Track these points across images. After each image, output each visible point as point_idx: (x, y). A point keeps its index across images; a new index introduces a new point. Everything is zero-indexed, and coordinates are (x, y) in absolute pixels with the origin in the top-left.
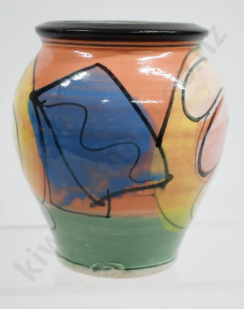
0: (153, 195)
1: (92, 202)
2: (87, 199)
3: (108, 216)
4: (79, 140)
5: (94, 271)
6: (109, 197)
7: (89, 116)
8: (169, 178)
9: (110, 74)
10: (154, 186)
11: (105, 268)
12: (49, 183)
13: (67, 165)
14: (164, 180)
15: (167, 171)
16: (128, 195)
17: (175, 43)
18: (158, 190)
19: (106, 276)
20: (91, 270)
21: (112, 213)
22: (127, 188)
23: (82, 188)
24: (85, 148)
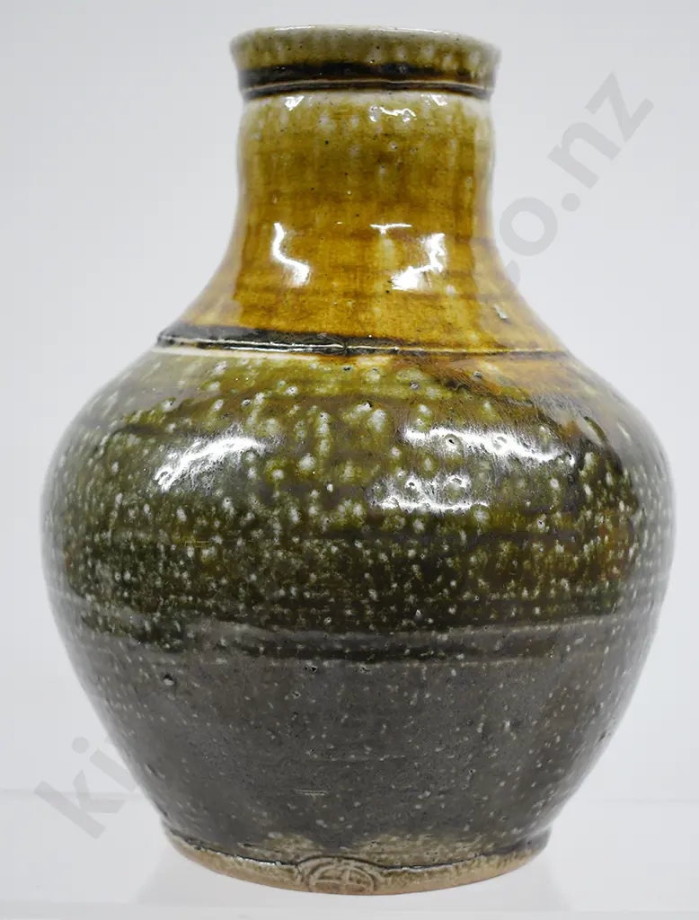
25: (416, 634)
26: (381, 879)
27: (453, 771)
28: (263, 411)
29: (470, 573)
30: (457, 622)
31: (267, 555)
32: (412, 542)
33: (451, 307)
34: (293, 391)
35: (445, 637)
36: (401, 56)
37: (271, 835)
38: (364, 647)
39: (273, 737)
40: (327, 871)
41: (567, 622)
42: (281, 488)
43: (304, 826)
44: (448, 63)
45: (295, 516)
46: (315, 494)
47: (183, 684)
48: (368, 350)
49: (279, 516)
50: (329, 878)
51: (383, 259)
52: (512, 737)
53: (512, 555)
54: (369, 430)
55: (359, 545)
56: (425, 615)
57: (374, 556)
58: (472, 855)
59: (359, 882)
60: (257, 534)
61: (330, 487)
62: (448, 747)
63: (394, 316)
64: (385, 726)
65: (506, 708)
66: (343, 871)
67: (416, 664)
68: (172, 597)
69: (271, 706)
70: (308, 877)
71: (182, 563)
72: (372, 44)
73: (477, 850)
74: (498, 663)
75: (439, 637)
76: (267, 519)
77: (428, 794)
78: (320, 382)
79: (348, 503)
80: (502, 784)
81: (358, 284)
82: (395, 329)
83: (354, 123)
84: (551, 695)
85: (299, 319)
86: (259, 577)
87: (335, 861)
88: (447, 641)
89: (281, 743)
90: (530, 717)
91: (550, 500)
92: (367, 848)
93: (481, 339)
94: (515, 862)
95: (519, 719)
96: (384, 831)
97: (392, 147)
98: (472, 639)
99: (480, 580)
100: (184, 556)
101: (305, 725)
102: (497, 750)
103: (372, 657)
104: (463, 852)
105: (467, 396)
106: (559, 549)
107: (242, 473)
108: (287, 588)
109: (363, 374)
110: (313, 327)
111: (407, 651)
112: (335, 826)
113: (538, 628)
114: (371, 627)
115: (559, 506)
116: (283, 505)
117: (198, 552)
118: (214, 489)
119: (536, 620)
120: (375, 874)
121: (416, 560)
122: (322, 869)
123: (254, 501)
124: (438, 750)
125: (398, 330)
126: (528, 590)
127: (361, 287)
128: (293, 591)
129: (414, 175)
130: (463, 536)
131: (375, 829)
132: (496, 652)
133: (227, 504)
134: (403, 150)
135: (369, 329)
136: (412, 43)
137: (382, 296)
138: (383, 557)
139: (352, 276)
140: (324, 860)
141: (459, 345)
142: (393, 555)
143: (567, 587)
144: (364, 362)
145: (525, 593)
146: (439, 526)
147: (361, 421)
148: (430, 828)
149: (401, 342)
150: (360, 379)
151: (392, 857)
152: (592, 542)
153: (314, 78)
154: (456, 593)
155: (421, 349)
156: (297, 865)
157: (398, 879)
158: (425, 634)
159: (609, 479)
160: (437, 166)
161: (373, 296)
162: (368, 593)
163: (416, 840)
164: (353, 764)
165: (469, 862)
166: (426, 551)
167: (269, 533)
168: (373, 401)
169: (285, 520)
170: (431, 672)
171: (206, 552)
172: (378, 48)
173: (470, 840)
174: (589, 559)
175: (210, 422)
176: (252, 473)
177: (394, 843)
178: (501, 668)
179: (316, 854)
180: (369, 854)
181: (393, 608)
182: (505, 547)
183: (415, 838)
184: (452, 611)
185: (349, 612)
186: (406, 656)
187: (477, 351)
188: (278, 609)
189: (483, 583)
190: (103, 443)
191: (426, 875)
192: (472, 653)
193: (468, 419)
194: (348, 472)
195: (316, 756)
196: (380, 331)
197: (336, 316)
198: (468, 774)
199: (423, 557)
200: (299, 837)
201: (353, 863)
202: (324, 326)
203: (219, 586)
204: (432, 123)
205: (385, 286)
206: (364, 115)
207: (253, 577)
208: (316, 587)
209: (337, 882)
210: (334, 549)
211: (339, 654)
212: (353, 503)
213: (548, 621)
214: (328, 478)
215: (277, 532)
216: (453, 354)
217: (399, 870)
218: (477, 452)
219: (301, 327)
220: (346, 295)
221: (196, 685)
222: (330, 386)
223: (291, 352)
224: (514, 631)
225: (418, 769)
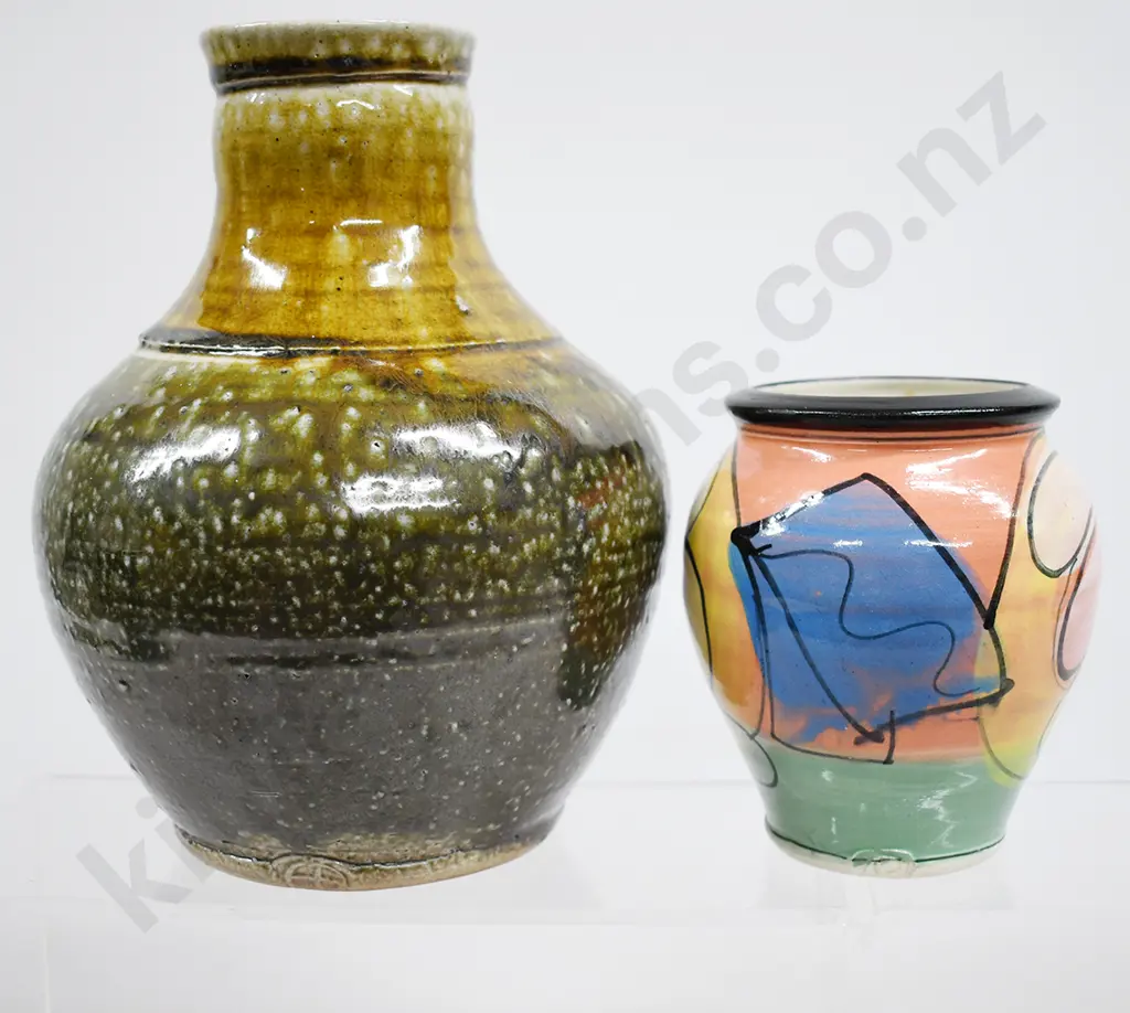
0: (976, 719)
1: (858, 734)
2: (849, 729)
3: (888, 761)
4: (837, 620)
5: (855, 866)
6: (892, 725)
7: (856, 574)
8: (1007, 685)
9: (893, 493)
10: (978, 703)
11: (878, 859)
12: (771, 698)
13: (812, 666)
14: (998, 690)
15: (1003, 672)
16: (928, 721)
17: (1007, 430)
18: (986, 708)
19: (877, 873)
20: (849, 864)
21: (896, 754)
22: (930, 707)
23: (839, 707)
24: (849, 633)
25: (344, 640)
26: (352, 876)
27: (403, 772)
28: (196, 418)
29: (396, 578)
30: (387, 627)
31: (194, 564)
32: (333, 548)
33: (404, 302)
34: (228, 396)
35: (374, 643)
36: (345, 48)
37: (241, 833)
38: (293, 654)
39: (219, 742)
40: (299, 868)
41: (510, 622)
42: (206, 498)
43: (267, 825)
44: (398, 52)
45: (218, 526)
46: (237, 502)
47: (135, 691)
48: (308, 351)
49: (203, 525)
50: (303, 874)
51: (336, 255)
52: (461, 739)
53: (440, 558)
54: (293, 436)
55: (280, 553)
56: (351, 621)
57: (296, 565)
58: (448, 851)
59: (331, 878)
60: (184, 543)
61: (252, 496)
62: (392, 750)
63: (341, 314)
64: (323, 731)
65: (450, 710)
66: (315, 868)
67: (347, 670)
68: (115, 604)
69: (213, 711)
70: (284, 872)
71: (120, 572)
72: (314, 39)
73: (452, 846)
74: (435, 667)
75: (368, 643)
76: (193, 528)
77: (381, 795)
78: (256, 386)
79: (268, 511)
80: (462, 783)
81: (309, 283)
82: (339, 329)
83: (302, 118)
84: (501, 695)
85: (248, 321)
86: (188, 586)
87: (304, 858)
88: (377, 647)
89: (226, 747)
90: (481, 719)
91: (483, 500)
92: (333, 846)
93: (431, 334)
94: (500, 856)
95: (467, 720)
96: (345, 831)
97: (341, 141)
98: (404, 643)
99: (407, 585)
100: (123, 566)
101: (247, 730)
102: (447, 751)
103: (301, 663)
104: (437, 849)
105: (401, 396)
106: (494, 549)
107: (171, 484)
108: (215, 598)
109: (299, 377)
110: (260, 329)
111: (336, 657)
112: (296, 826)
113: (477, 630)
114: (298, 634)
115: (494, 505)
116: (206, 513)
117: (133, 562)
118: (146, 499)
119: (473, 622)
120: (345, 871)
121: (338, 567)
122: (294, 867)
123: (181, 510)
124: (383, 753)
125: (342, 330)
126: (461, 593)
127: (313, 284)
128: (220, 599)
129: (368, 168)
130: (387, 541)
131: (335, 828)
132: (431, 656)
133: (157, 513)
134: (354, 143)
135: (314, 329)
136: (358, 36)
137: (331, 294)
138: (304, 564)
139: (304, 274)
140: (294, 858)
141: (406, 342)
142: (314, 562)
143: (506, 587)
144: (303, 364)
145: (458, 596)
146: (360, 532)
147: (288, 427)
148: (392, 827)
149: (343, 342)
150: (295, 383)
151: (361, 855)
152: (534, 541)
153: (262, 76)
154: (381, 598)
155: (362, 348)
156: (271, 861)
157: (370, 876)
158: (353, 640)
159: (556, 475)
160: (392, 157)
161: (324, 294)
162: (292, 602)
163: (381, 838)
164: (298, 767)
165: (444, 858)
166: (348, 557)
167: (195, 542)
168: (302, 405)
169: (209, 529)
170: (365, 678)
171: (140, 561)
172: (321, 42)
173: (440, 838)
174: (531, 558)
175: (149, 430)
176: (180, 482)
177: (358, 842)
178: (438, 671)
179: (287, 851)
180: (336, 851)
181: (317, 615)
182: (432, 551)
183: (379, 837)
184: (379, 616)
185: (274, 620)
186: (335, 662)
187: (425, 347)
188: (207, 617)
189: (411, 588)
190: (64, 451)
191: (399, 872)
192: (406, 657)
193: (396, 420)
194: (270, 479)
195: (262, 760)
196: (325, 331)
197: (284, 317)
198: (420, 775)
199: (345, 563)
200: (265, 835)
201: (322, 861)
202: (271, 327)
203: (154, 595)
204: (383, 114)
205: (336, 283)
206: (311, 111)
207: (183, 586)
208: (241, 595)
209: (311, 879)
210: (256, 558)
211: (268, 661)
212: (274, 510)
213: (487, 622)
214: (251, 485)
215: (202, 541)
216: (397, 351)
217: (371, 867)
218: (403, 454)
219: (250, 328)
220: (296, 294)
221: (146, 690)
222: (264, 391)
223: (235, 356)
224: (449, 634)
225: (366, 770)
